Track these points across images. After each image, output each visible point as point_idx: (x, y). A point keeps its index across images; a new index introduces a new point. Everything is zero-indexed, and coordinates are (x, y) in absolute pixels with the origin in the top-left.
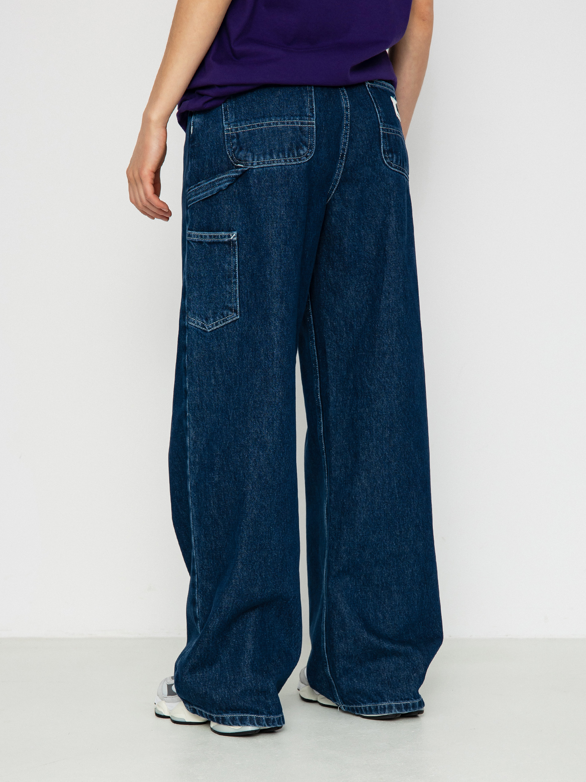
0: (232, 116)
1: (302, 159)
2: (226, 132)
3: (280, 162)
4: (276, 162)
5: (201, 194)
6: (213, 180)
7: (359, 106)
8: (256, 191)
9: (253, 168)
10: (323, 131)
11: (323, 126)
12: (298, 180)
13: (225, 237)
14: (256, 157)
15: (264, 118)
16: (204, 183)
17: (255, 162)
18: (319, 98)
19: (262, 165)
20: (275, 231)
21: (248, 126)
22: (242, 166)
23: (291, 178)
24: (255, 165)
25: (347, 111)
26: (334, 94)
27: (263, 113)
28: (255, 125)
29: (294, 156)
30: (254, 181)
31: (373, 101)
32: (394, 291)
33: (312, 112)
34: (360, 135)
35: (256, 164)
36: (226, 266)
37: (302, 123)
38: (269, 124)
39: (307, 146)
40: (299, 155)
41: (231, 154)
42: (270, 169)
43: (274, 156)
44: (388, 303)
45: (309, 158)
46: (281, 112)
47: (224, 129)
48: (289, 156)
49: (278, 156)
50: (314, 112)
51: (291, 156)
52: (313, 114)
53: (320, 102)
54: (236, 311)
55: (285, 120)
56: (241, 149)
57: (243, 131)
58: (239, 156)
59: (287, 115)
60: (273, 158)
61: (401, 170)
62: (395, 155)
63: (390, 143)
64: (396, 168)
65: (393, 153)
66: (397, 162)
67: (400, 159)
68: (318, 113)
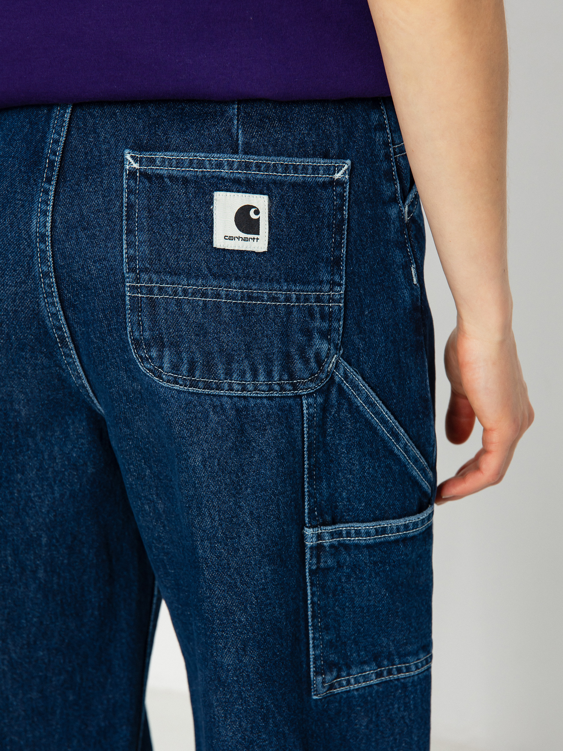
61: (201, 385)
62: (167, 353)
63: (154, 321)
64: (177, 383)
65: (163, 346)
66: (175, 368)
67: (188, 361)
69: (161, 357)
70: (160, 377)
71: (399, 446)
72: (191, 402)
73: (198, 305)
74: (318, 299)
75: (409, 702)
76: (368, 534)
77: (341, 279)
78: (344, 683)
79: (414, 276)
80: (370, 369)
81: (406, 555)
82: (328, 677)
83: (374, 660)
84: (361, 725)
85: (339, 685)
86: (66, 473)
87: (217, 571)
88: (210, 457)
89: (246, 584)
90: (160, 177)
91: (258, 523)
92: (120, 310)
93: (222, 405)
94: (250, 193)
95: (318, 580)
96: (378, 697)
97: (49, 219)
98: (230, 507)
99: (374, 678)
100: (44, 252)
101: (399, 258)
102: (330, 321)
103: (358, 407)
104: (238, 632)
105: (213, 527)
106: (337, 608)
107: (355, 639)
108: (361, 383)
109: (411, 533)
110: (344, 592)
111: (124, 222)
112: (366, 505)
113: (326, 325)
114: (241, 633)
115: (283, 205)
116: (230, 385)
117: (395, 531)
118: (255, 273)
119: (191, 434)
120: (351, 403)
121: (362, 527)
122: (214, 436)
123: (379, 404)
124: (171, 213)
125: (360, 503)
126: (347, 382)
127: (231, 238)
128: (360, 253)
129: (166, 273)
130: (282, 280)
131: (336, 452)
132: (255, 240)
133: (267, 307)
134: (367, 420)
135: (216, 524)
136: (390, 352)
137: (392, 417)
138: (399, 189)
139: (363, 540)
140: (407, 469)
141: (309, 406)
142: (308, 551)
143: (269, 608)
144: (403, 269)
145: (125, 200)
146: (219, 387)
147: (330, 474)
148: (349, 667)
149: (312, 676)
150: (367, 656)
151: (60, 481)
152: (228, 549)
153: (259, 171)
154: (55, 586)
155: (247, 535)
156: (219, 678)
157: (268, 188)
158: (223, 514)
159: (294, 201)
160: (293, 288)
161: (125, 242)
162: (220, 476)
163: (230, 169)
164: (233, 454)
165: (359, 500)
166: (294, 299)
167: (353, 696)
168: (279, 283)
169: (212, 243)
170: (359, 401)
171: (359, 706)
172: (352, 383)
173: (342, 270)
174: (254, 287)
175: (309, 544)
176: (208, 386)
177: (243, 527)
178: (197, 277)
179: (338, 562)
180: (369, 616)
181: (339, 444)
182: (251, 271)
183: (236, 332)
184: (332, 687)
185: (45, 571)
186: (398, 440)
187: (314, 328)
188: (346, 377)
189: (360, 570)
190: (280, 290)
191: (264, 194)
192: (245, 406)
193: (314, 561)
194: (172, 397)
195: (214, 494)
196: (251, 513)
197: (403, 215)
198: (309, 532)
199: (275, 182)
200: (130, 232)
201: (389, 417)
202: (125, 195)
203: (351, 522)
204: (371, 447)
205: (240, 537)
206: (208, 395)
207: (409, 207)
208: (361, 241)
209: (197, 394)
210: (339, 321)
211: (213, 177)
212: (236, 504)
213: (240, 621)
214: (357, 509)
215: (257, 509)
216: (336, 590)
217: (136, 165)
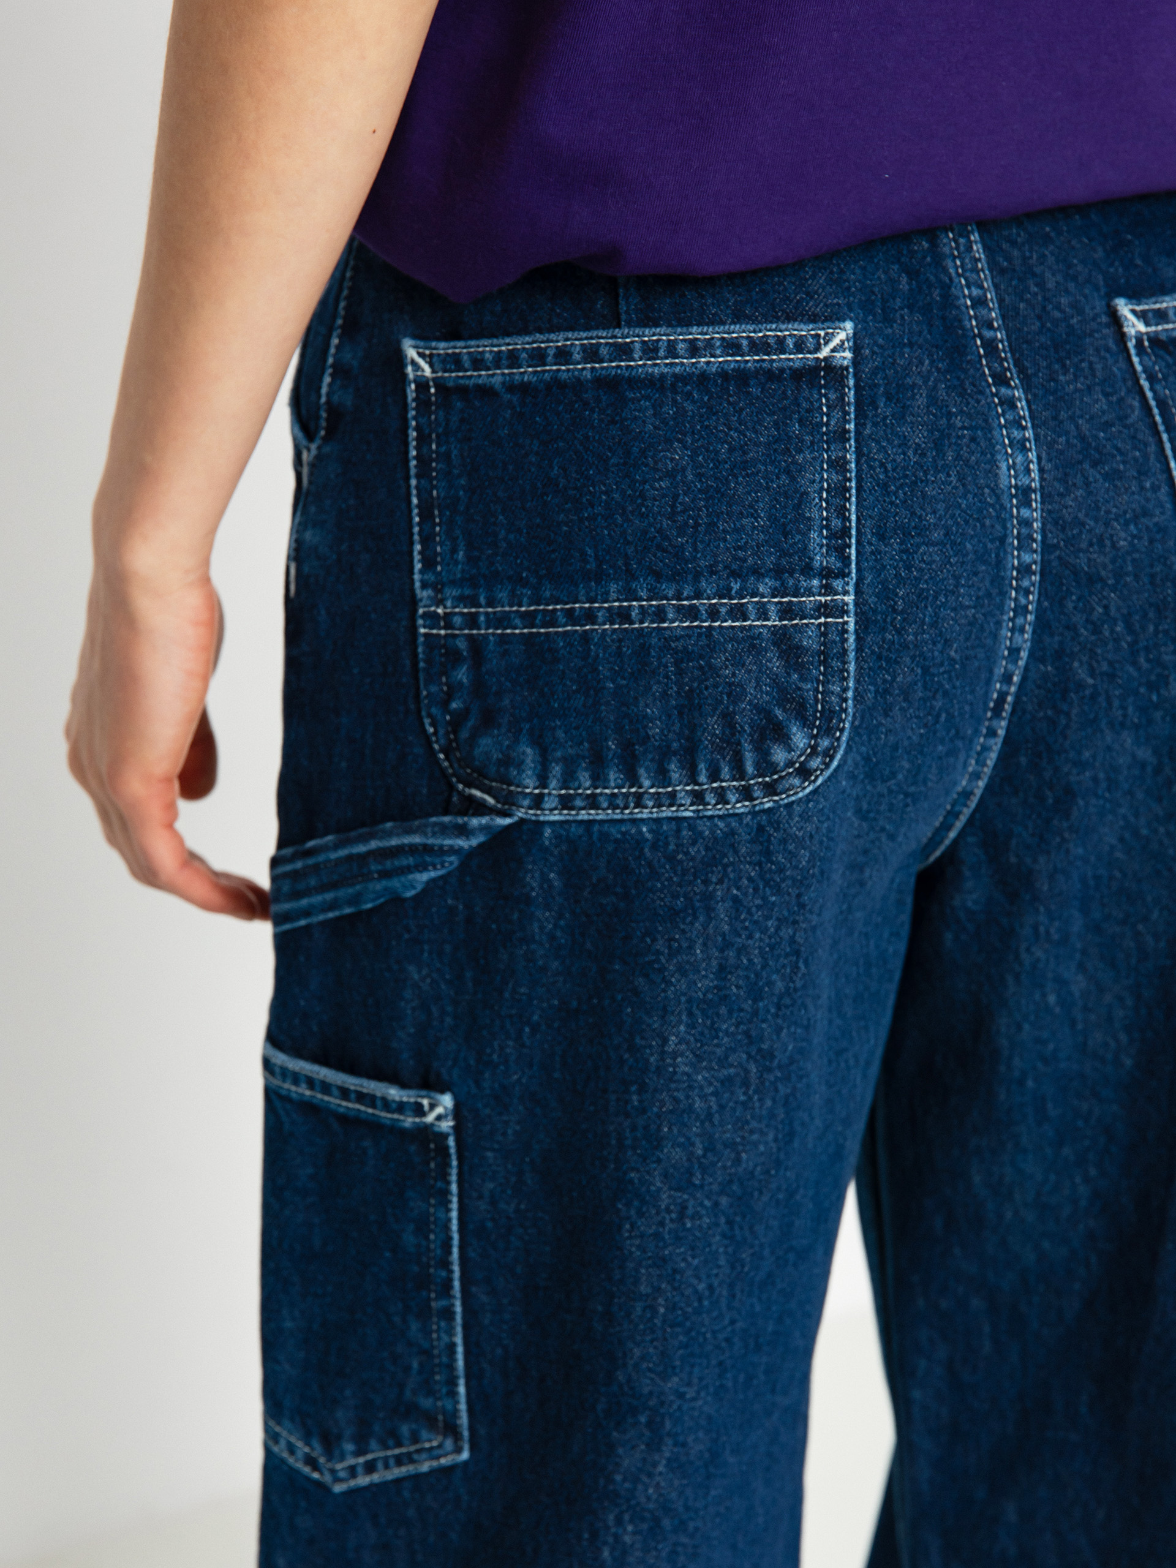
0: (454, 551)
1: (780, 788)
2: (425, 627)
3: (671, 805)
4: (651, 804)
5: (317, 899)
6: (361, 848)
7: (1086, 466)
8: (555, 926)
9: (542, 818)
10: (899, 632)
11: (895, 611)
13: (401, 1107)
14: (557, 769)
15: (598, 582)
16: (324, 849)
17: (554, 790)
18: (882, 465)
19: (583, 809)
20: (634, 1128)
21: (526, 612)
22: (490, 800)
23: (720, 882)
24: (551, 810)
25: (1026, 503)
26: (963, 428)
27: (596, 556)
28: (554, 611)
29: (739, 772)
30: (544, 878)
31: (1155, 424)
33: (841, 552)
34: (1079, 599)
35: (553, 805)
36: (409, 1239)
37: (786, 612)
38: (619, 615)
39: (806, 723)
40: (766, 766)
41: (441, 732)
42: (623, 834)
43: (642, 772)
45: (817, 777)
46: (683, 553)
47: (416, 611)
48: (714, 776)
49: (662, 776)
50: (849, 547)
51: (726, 771)
52: (846, 560)
53: (885, 486)
54: (451, 1429)
55: (698, 595)
56: (488, 720)
57: (502, 635)
58: (477, 752)
59: (712, 573)
60: (634, 781)
68: (872, 553)
145: (1149, 394)
202: (1144, 384)
217: (1142, 327)
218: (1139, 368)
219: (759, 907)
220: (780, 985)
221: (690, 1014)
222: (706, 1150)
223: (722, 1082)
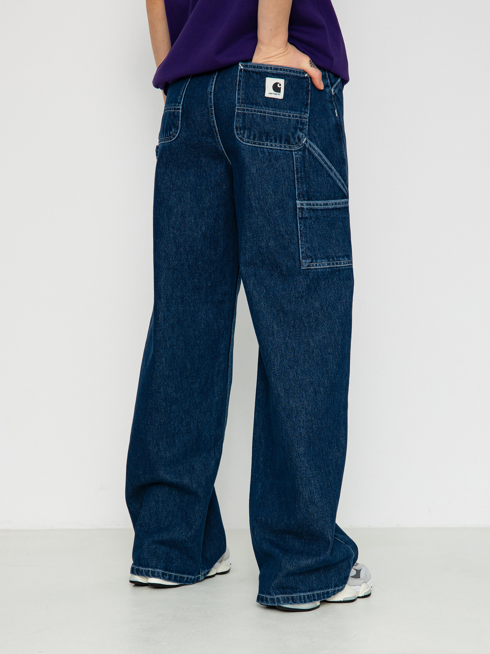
1: (171, 138)
11: (188, 110)
12: (169, 155)
32: (250, 248)
39: (175, 128)
40: (170, 135)
44: (245, 258)
51: (167, 135)
61: (257, 143)
62: (246, 131)
63: (244, 121)
64: (249, 143)
65: (245, 129)
66: (249, 137)
67: (253, 135)
68: (186, 100)
69: (244, 133)
70: (243, 141)
71: (332, 173)
72: (253, 149)
73: (258, 115)
74: (300, 117)
75: (341, 277)
76: (321, 205)
77: (308, 111)
78: (315, 265)
79: (336, 113)
80: (320, 143)
81: (337, 215)
82: (308, 261)
83: (327, 258)
84: (322, 284)
85: (312, 265)
86: (216, 188)
87: (260, 211)
88: (259, 169)
89: (270, 216)
90: (249, 71)
91: (275, 194)
92: (233, 117)
93: (264, 151)
94: (278, 78)
95: (303, 222)
96: (329, 273)
97: (213, 87)
98: (265, 187)
99: (327, 265)
100: (211, 98)
101: (330, 106)
102: (303, 126)
103: (316, 157)
104: (267, 233)
105: (259, 195)
106: (311, 235)
107: (319, 249)
108: (316, 148)
109: (338, 206)
110: (313, 229)
111: (237, 87)
112: (320, 194)
113: (301, 127)
114: (268, 234)
115: (290, 83)
116: (267, 144)
117: (331, 204)
118: (278, 106)
119: (253, 161)
120: (313, 155)
121: (319, 202)
122: (261, 162)
123: (324, 157)
124: (252, 84)
125: (318, 194)
126: (311, 148)
127: (271, 94)
128: (315, 103)
129: (249, 104)
130: (288, 109)
131: (309, 174)
132: (279, 95)
133: (282, 118)
134: (319, 162)
135: (260, 193)
136: (327, 138)
137: (329, 162)
138: (329, 82)
139: (319, 207)
140: (336, 182)
141: (295, 154)
142: (298, 209)
143: (278, 226)
144: (332, 110)
145: (238, 79)
146: (263, 145)
147: (306, 182)
148: (316, 259)
149: (301, 260)
150: (324, 256)
151: (213, 191)
152: (264, 203)
153: (281, 71)
154: (208, 235)
155: (271, 198)
156: (260, 252)
157: (285, 77)
158: (263, 190)
159: (294, 82)
160: (292, 112)
161: (237, 93)
162: (262, 176)
163: (271, 70)
164: (267, 168)
165: (317, 192)
166: (291, 116)
167: (319, 272)
168: (286, 110)
169: (264, 95)
170: (316, 155)
171: (321, 276)
172: (313, 148)
173: (308, 108)
174: (277, 111)
175: (298, 207)
176: (259, 144)
177: (269, 195)
178: (259, 106)
179: (310, 216)
180: (323, 239)
181: (310, 171)
182: (277, 105)
183: (270, 126)
184: (309, 266)
185: (205, 228)
186: (332, 171)
187: (298, 127)
188: (310, 145)
189: (318, 219)
190: (287, 113)
191: (283, 79)
192: (271, 152)
193: (300, 213)
194: (246, 148)
195: (260, 182)
196: (273, 190)
197: (331, 91)
198: (298, 202)
199: (287, 75)
200: (239, 90)
201: (328, 162)
202: (238, 78)
203: (315, 201)
204: (321, 172)
205: (268, 199)
206: (259, 147)
207: (334, 89)
208: (316, 98)
209: (255, 147)
210: (306, 126)
211: (265, 72)
212: (267, 187)
213: (268, 230)
214: (317, 196)
215: (275, 189)
216: (310, 227)
217: (242, 67)
218: (238, 74)
219: (170, 158)
220: (176, 172)
221: (160, 175)
222: (163, 199)
223: (166, 188)
